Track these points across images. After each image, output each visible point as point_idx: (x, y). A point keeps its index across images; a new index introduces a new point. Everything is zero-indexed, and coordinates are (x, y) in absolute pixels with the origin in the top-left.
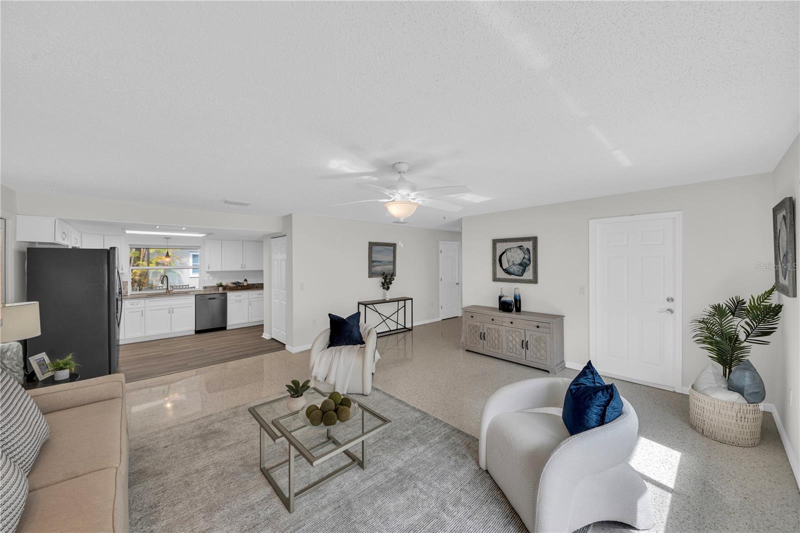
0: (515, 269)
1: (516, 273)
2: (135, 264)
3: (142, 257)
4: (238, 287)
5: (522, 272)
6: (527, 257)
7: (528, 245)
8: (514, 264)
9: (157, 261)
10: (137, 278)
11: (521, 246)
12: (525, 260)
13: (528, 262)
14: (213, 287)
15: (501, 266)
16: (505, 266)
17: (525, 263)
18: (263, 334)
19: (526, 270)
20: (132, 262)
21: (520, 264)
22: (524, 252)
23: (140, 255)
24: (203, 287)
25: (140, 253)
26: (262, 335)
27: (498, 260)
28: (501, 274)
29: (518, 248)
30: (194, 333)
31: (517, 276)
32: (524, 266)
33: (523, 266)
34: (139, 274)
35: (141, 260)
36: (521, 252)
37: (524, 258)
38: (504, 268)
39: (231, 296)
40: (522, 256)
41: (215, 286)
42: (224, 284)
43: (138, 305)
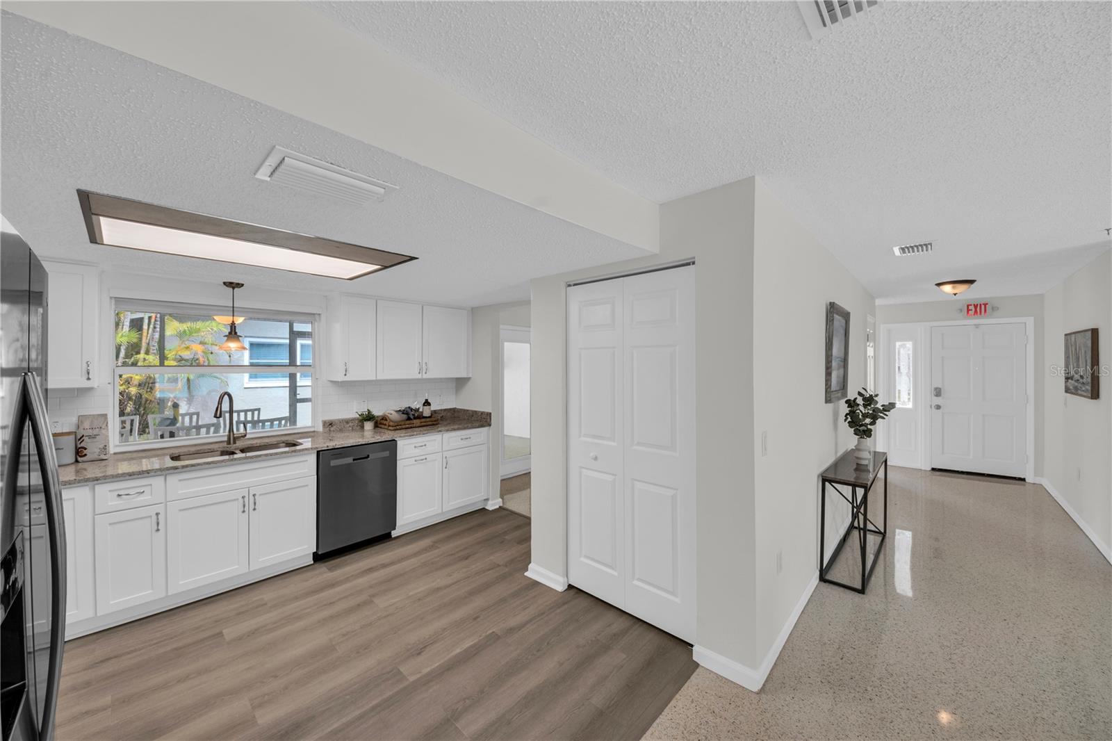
2: (130, 361)
3: (144, 345)
4: (414, 420)
9: (180, 353)
10: (133, 390)
14: (347, 421)
18: (530, 566)
20: (122, 354)
23: (140, 339)
24: (324, 423)
25: (141, 335)
26: (527, 570)
30: (312, 562)
34: (136, 383)
35: (143, 351)
39: (410, 448)
41: (353, 420)
42: (377, 412)
43: (141, 498)
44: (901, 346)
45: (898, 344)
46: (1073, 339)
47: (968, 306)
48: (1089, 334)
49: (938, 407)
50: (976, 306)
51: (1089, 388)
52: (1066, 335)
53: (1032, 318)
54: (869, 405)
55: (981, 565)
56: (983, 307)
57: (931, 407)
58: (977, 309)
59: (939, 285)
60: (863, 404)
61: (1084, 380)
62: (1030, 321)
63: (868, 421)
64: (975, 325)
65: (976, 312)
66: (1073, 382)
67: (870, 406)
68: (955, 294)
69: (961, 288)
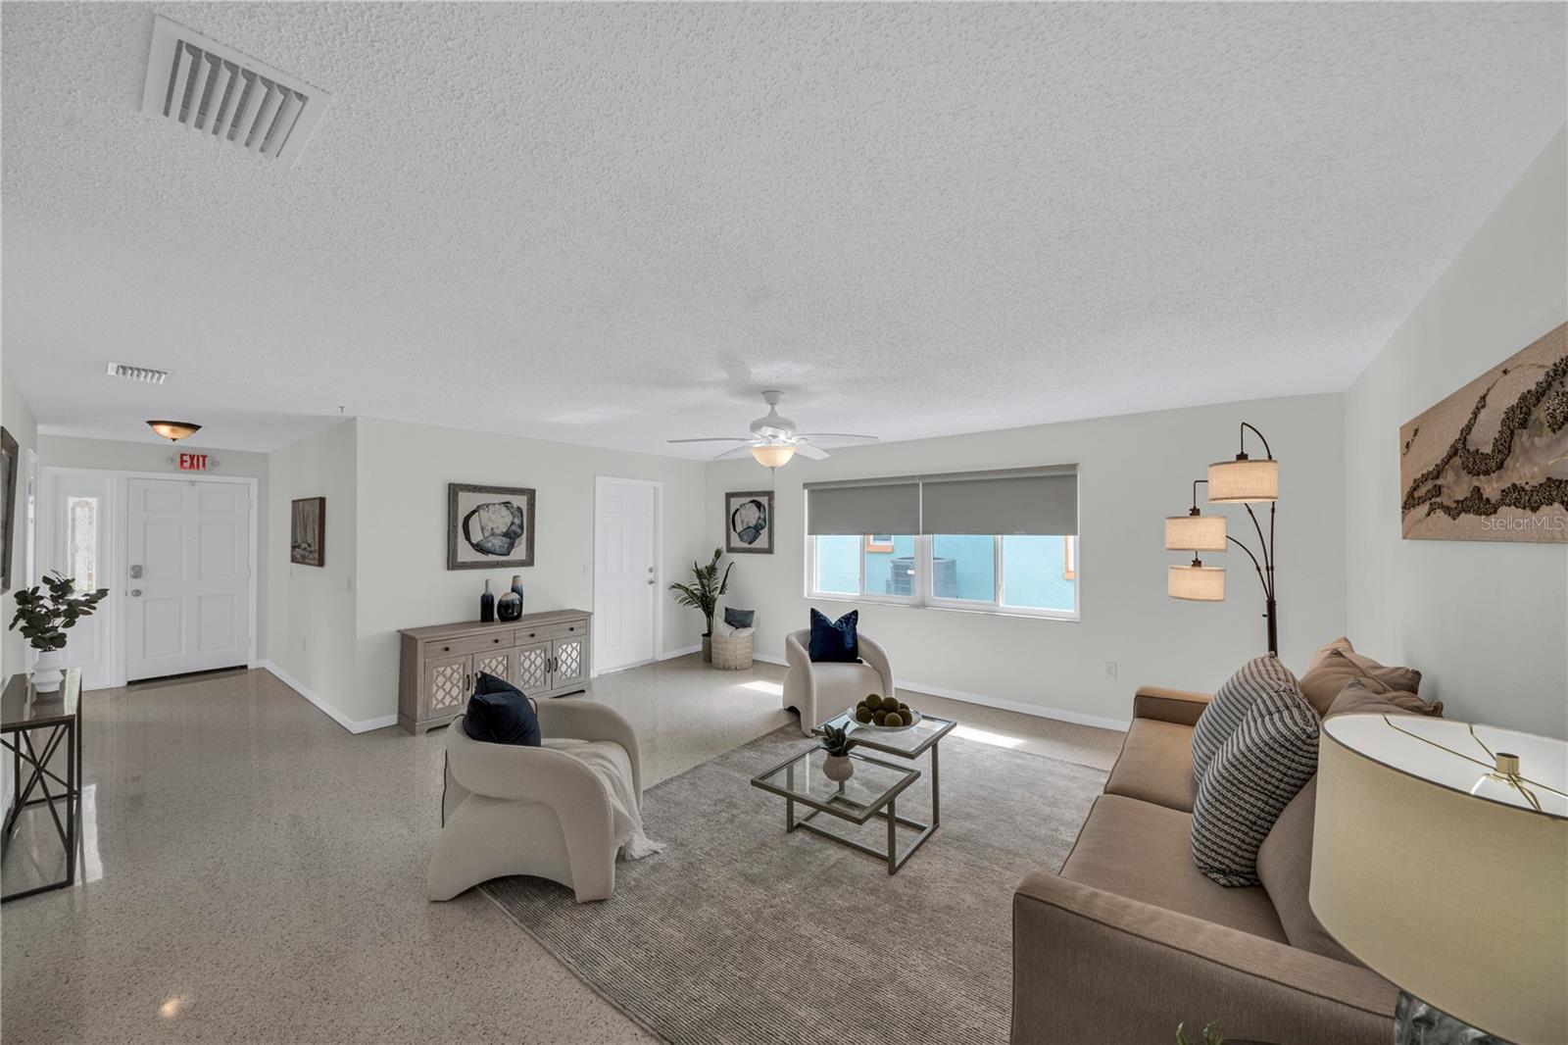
0: (498, 543)
1: (498, 550)
5: (508, 549)
6: (517, 521)
7: (520, 501)
8: (493, 534)
11: (508, 503)
12: (514, 528)
13: (519, 531)
15: (468, 537)
16: (477, 537)
17: (513, 531)
19: (516, 544)
21: (506, 535)
22: (512, 513)
27: (458, 526)
28: (466, 553)
29: (503, 506)
31: (499, 554)
32: (511, 536)
33: (510, 538)
36: (508, 512)
37: (512, 523)
38: (474, 541)
40: (509, 519)
44: (76, 504)
45: (72, 501)
46: (301, 506)
47: (182, 456)
48: (318, 502)
49: (137, 593)
50: (192, 458)
51: (316, 556)
52: (294, 501)
53: (256, 480)
54: (62, 596)
55: (220, 774)
56: (201, 459)
57: (126, 594)
58: (194, 461)
59: (152, 423)
60: (51, 596)
61: (312, 549)
62: (254, 483)
63: (58, 621)
64: (190, 481)
65: (192, 465)
66: (300, 551)
67: (62, 598)
68: (174, 440)
69: (182, 433)
